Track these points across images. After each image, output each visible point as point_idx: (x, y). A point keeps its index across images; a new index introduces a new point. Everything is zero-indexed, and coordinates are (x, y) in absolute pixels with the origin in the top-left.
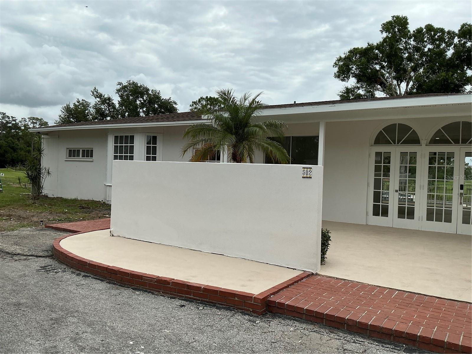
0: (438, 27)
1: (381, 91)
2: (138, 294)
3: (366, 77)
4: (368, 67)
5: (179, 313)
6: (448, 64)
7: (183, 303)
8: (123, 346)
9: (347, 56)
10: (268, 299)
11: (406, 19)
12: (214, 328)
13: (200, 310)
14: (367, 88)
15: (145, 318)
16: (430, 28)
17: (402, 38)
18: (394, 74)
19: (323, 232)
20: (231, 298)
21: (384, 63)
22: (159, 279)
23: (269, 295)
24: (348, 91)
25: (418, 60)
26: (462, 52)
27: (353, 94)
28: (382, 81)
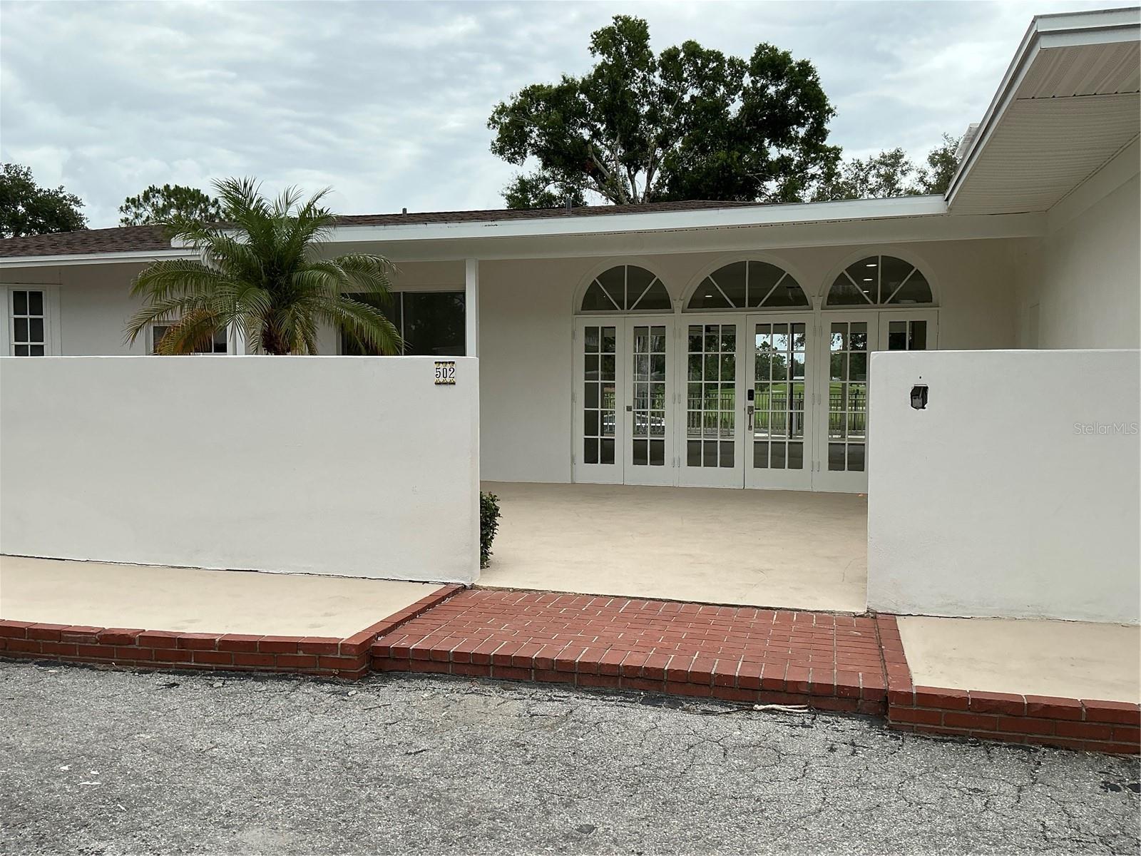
0: (711, 49)
1: (596, 190)
2: (56, 673)
3: (561, 156)
4: (566, 131)
5: (168, 700)
6: (730, 133)
7: (172, 678)
8: (46, 777)
9: (517, 103)
10: (372, 645)
11: (645, 27)
12: (256, 717)
13: (216, 688)
14: (565, 182)
15: (86, 718)
16: (692, 49)
17: (636, 69)
18: (620, 151)
19: (484, 500)
20: (288, 654)
21: (599, 125)
22: (105, 635)
23: (374, 636)
24: (524, 186)
25: (670, 121)
26: (758, 106)
27: (537, 195)
28: (597, 168)
